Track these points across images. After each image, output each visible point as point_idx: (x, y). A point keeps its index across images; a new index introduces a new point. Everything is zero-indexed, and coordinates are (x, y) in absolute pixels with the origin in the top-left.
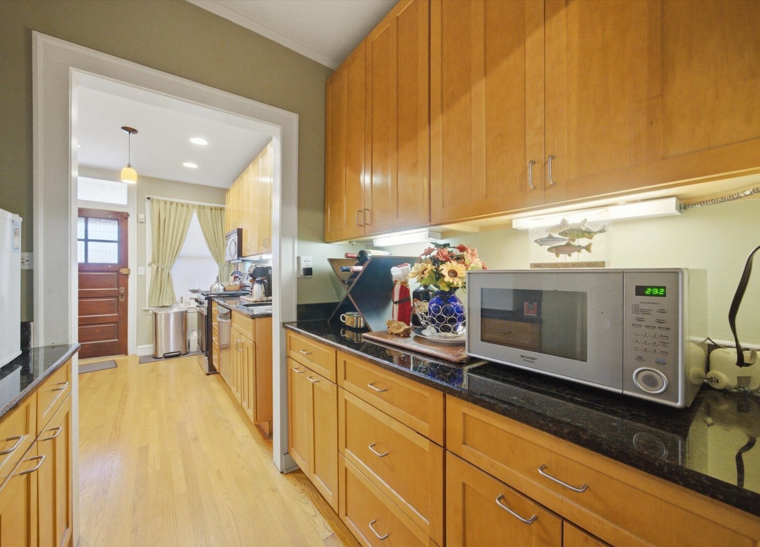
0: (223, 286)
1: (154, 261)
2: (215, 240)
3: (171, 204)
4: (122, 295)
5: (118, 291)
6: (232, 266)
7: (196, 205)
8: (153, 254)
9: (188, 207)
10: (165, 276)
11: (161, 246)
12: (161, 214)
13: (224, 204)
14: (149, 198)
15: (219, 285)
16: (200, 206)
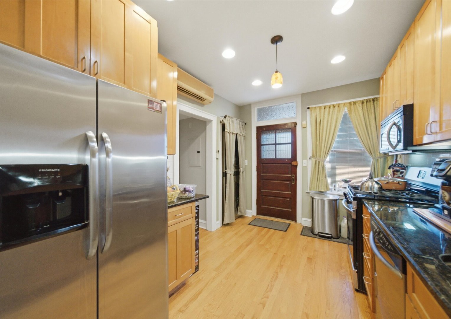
0: (378, 184)
1: (313, 156)
2: (368, 133)
3: (325, 108)
4: (293, 180)
5: (291, 177)
6: (389, 158)
7: (347, 103)
8: (313, 151)
9: (339, 107)
10: (321, 167)
11: (318, 143)
12: (317, 118)
13: (379, 94)
14: (308, 108)
15: (372, 183)
16: (350, 103)
